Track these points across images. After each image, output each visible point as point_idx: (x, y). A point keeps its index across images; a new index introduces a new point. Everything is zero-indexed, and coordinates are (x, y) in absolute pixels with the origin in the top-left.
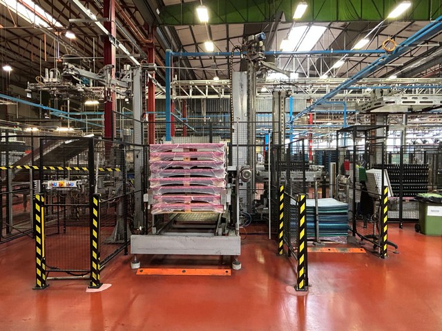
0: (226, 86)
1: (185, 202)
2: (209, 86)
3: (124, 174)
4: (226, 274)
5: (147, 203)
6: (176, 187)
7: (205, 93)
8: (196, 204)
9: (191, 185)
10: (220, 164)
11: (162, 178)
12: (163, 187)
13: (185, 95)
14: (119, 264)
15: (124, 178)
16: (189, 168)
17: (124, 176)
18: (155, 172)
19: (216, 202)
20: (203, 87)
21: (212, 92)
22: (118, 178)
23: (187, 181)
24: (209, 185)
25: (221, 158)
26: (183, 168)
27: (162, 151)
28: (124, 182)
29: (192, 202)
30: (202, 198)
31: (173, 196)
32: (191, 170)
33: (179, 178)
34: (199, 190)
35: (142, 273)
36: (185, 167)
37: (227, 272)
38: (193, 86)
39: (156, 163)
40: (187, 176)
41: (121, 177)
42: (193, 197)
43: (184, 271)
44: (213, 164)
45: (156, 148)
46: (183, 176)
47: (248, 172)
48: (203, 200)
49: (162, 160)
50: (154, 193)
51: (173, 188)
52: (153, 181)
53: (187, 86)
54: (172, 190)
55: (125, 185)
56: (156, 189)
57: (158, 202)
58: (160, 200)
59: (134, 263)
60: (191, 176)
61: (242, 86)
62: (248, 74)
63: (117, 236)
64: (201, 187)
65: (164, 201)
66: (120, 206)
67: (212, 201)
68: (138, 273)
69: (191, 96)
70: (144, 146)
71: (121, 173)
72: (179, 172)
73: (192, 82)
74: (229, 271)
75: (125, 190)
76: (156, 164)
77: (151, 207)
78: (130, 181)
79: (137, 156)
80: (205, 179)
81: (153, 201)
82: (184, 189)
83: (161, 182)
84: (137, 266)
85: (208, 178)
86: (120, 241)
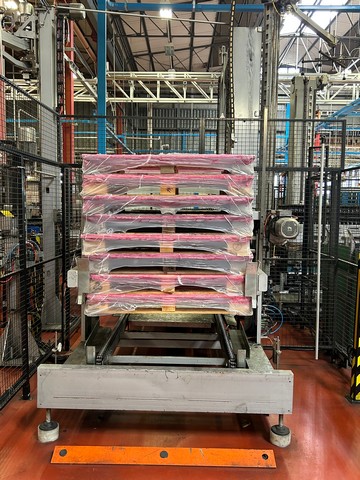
0: (189, 82)
1: (163, 289)
2: (162, 82)
3: (20, 222)
4: (263, 463)
5: (76, 290)
6: (144, 255)
7: (155, 94)
8: (188, 294)
9: (175, 250)
10: (245, 203)
11: (110, 234)
12: (114, 255)
13: (122, 96)
14: (11, 426)
15: (21, 231)
16: (172, 210)
17: (21, 227)
18: (93, 219)
19: (233, 290)
20: (152, 83)
21: (166, 93)
22: (9, 231)
23: (167, 242)
24: (218, 252)
25: (247, 190)
26: (159, 212)
27: (109, 171)
28: (22, 242)
29: (179, 288)
30: (202, 280)
31: (136, 275)
32: (178, 217)
33: (149, 234)
34: (194, 261)
35: (65, 460)
36: (165, 210)
37: (265, 456)
38: (136, 82)
39: (98, 199)
40: (168, 230)
41: (14, 230)
42: (181, 279)
43: (164, 455)
44: (229, 204)
45: (95, 163)
46: (159, 230)
47: (292, 223)
48: (203, 284)
49: (111, 191)
50: (91, 267)
51: (136, 256)
52: (91, 240)
53: (126, 82)
54: (135, 261)
55: (23, 246)
56: (95, 259)
57: (100, 289)
58: (105, 283)
59: (46, 428)
60: (178, 230)
61: (251, 56)
62: (263, 32)
63: (8, 350)
64: (200, 256)
65: (113, 285)
66: (14, 290)
67: (224, 287)
68: (56, 459)
69: (131, 99)
70: (63, 167)
71: (15, 222)
72: (151, 221)
73: (133, 74)
74: (270, 453)
75: (23, 258)
76: (97, 201)
77: (86, 299)
78: (34, 239)
79: (48, 190)
80: (209, 236)
81: (90, 286)
82: (160, 260)
83: (108, 242)
84: (51, 436)
85: (217, 236)
86: (13, 363)
